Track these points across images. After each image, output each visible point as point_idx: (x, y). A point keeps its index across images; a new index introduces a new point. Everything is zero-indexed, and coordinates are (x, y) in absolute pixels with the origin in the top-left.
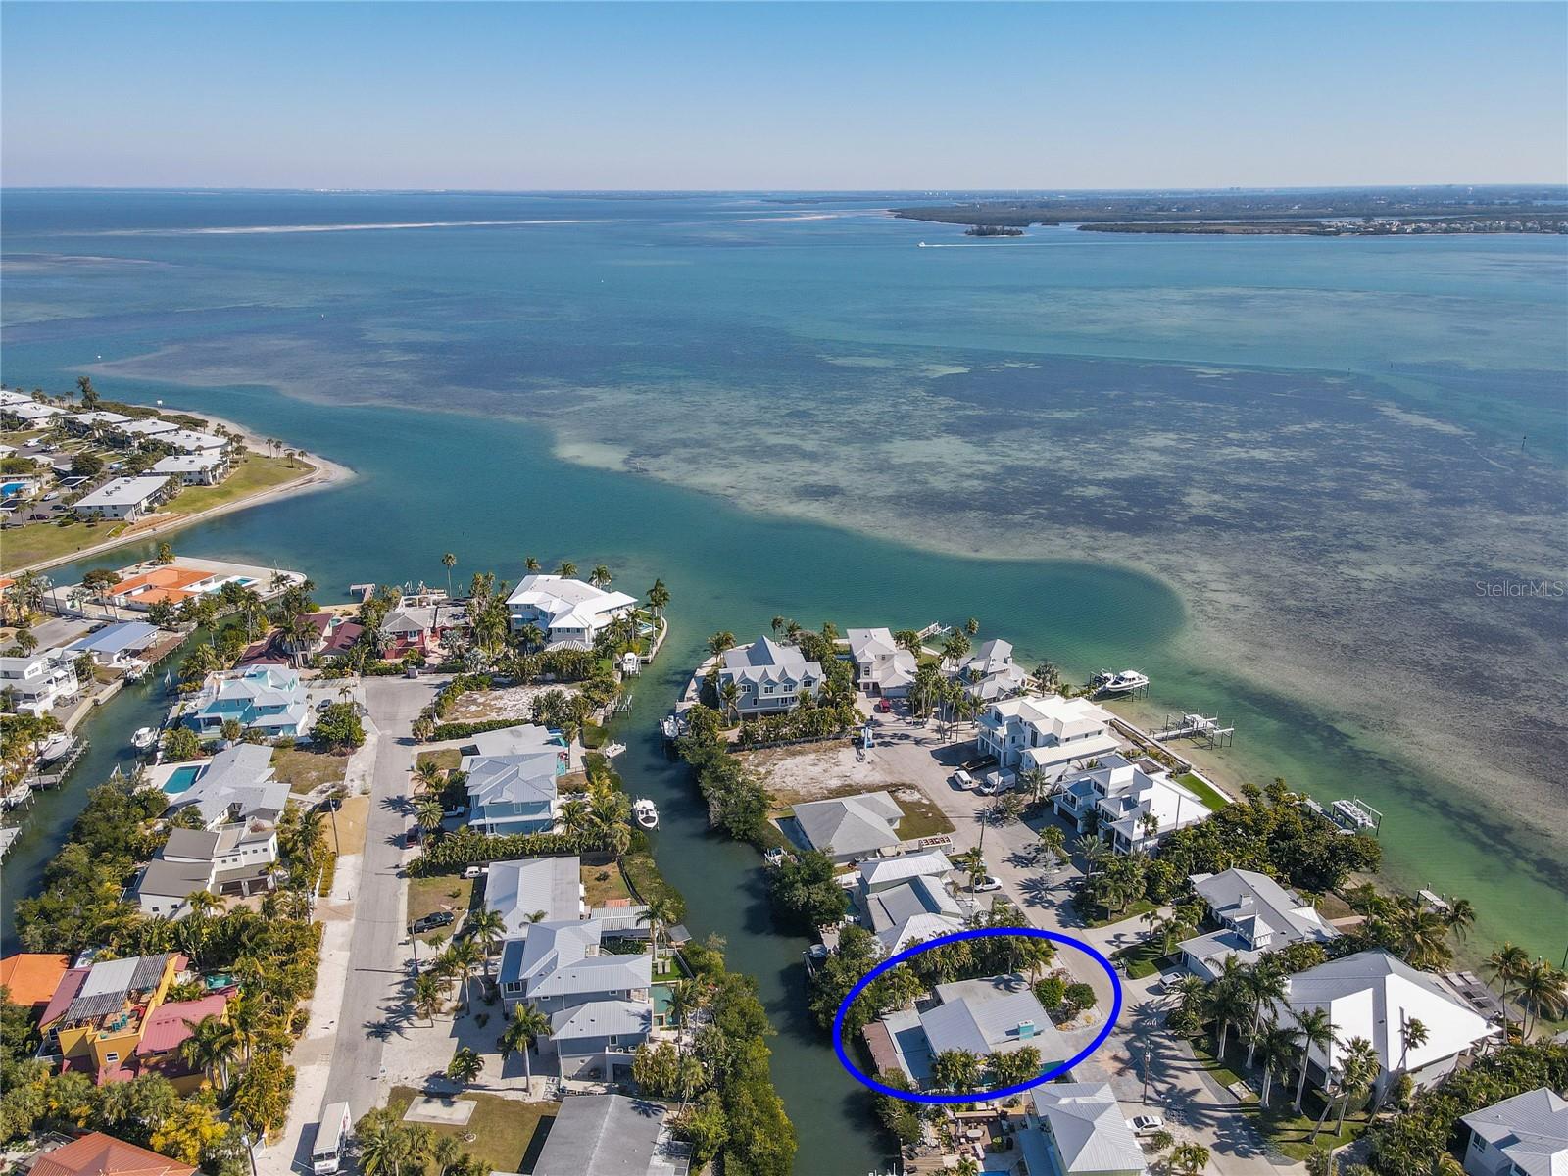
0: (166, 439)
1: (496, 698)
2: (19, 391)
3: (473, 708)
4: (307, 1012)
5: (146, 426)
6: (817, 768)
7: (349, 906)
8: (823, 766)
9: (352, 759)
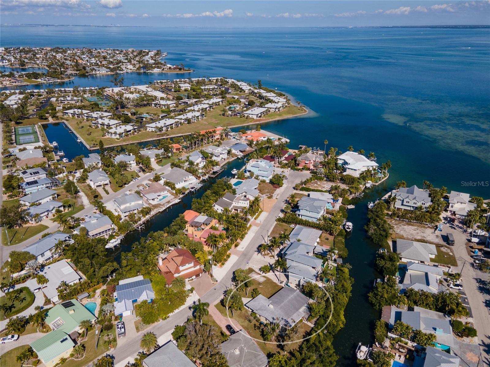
0: (271, 98)
1: (323, 184)
2: (245, 82)
3: (316, 185)
4: (239, 243)
5: (268, 95)
6: (415, 232)
7: (260, 224)
8: (418, 231)
9: (278, 190)
